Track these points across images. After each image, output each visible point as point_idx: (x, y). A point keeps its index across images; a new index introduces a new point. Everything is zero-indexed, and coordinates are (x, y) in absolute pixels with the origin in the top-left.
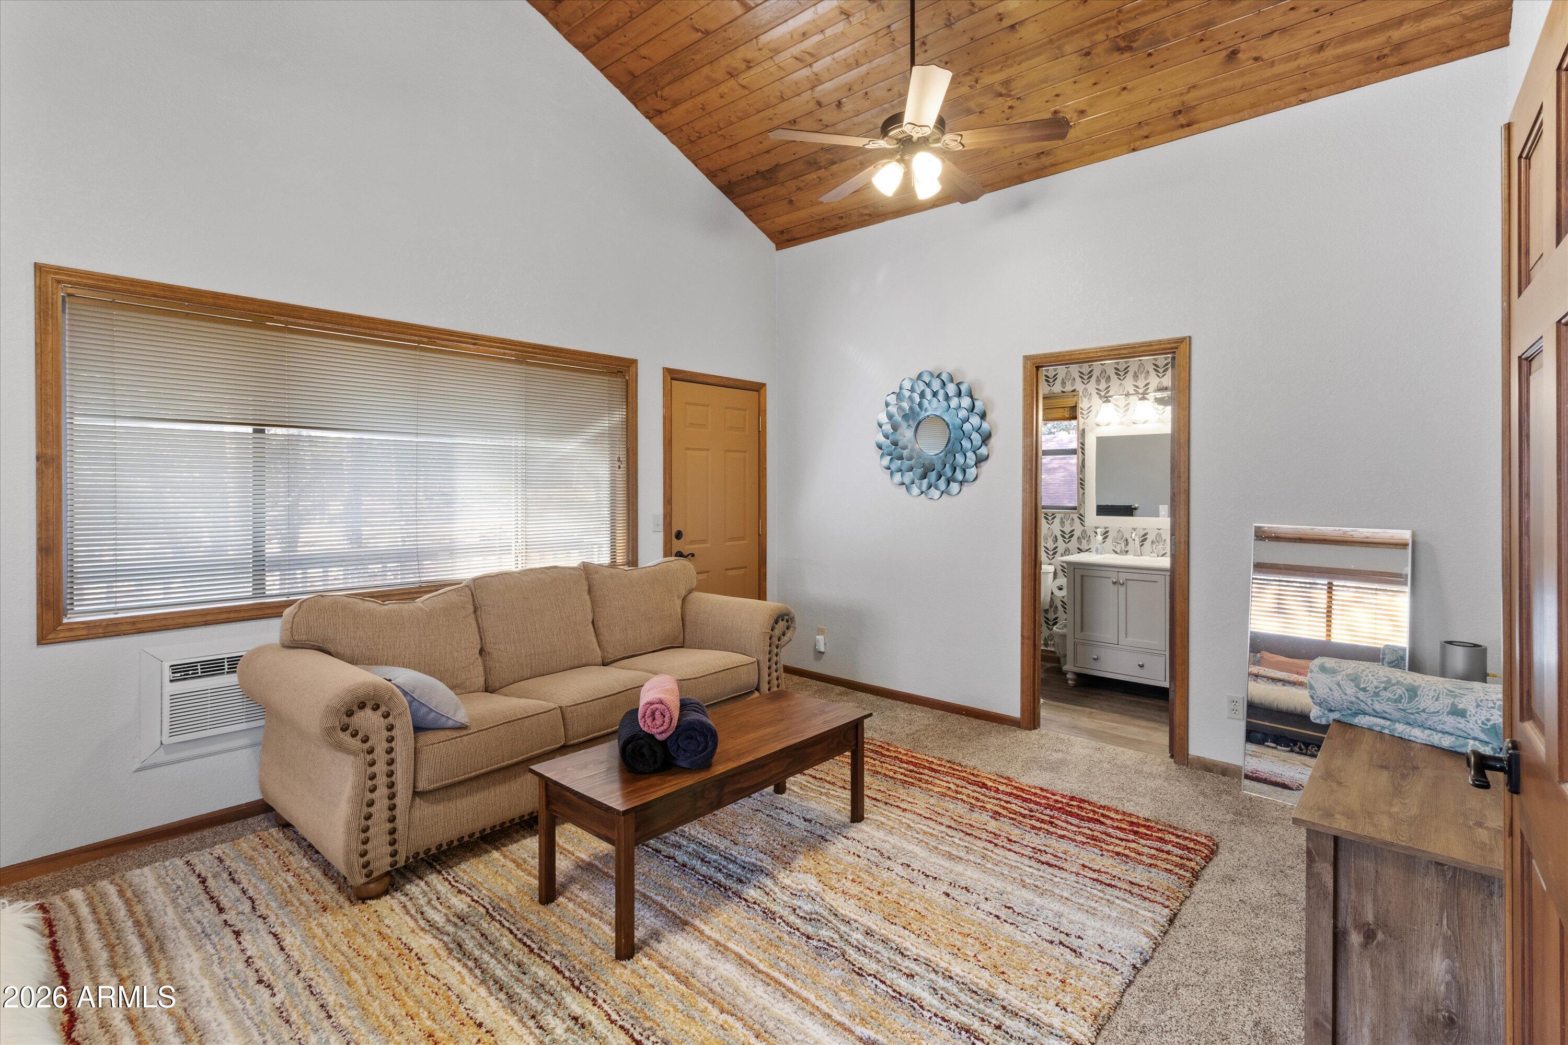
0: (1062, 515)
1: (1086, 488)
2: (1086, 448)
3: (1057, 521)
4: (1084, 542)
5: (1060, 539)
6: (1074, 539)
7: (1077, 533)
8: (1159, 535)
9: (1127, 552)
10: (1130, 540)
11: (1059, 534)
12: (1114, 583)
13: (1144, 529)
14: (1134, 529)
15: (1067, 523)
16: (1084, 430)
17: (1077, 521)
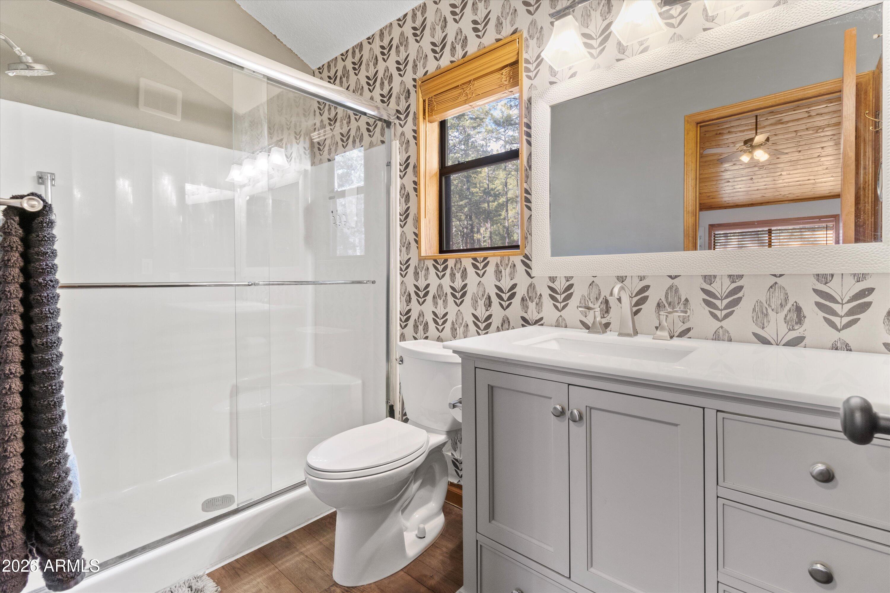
0: (498, 259)
1: (533, 206)
2: (533, 132)
3: (491, 269)
4: (532, 306)
5: (495, 300)
6: (517, 301)
7: (520, 291)
8: (673, 290)
9: (607, 325)
10: (613, 301)
11: (492, 292)
12: (560, 414)
13: (642, 278)
14: (621, 279)
15: (506, 272)
16: (530, 100)
17: (520, 268)
